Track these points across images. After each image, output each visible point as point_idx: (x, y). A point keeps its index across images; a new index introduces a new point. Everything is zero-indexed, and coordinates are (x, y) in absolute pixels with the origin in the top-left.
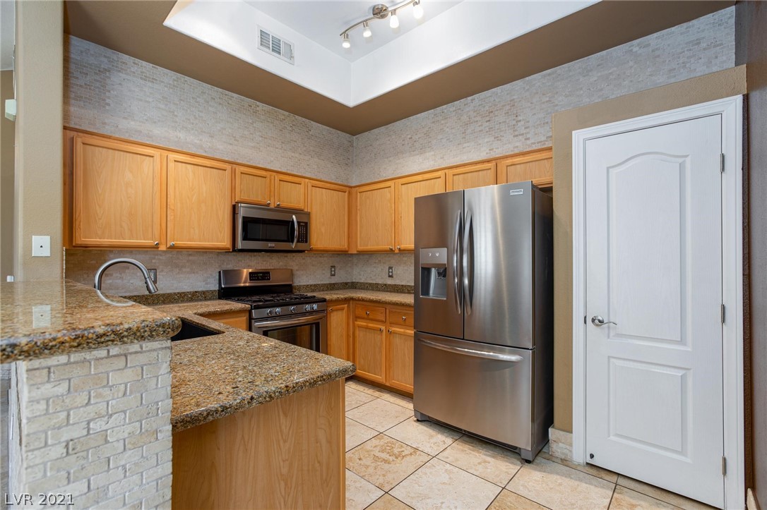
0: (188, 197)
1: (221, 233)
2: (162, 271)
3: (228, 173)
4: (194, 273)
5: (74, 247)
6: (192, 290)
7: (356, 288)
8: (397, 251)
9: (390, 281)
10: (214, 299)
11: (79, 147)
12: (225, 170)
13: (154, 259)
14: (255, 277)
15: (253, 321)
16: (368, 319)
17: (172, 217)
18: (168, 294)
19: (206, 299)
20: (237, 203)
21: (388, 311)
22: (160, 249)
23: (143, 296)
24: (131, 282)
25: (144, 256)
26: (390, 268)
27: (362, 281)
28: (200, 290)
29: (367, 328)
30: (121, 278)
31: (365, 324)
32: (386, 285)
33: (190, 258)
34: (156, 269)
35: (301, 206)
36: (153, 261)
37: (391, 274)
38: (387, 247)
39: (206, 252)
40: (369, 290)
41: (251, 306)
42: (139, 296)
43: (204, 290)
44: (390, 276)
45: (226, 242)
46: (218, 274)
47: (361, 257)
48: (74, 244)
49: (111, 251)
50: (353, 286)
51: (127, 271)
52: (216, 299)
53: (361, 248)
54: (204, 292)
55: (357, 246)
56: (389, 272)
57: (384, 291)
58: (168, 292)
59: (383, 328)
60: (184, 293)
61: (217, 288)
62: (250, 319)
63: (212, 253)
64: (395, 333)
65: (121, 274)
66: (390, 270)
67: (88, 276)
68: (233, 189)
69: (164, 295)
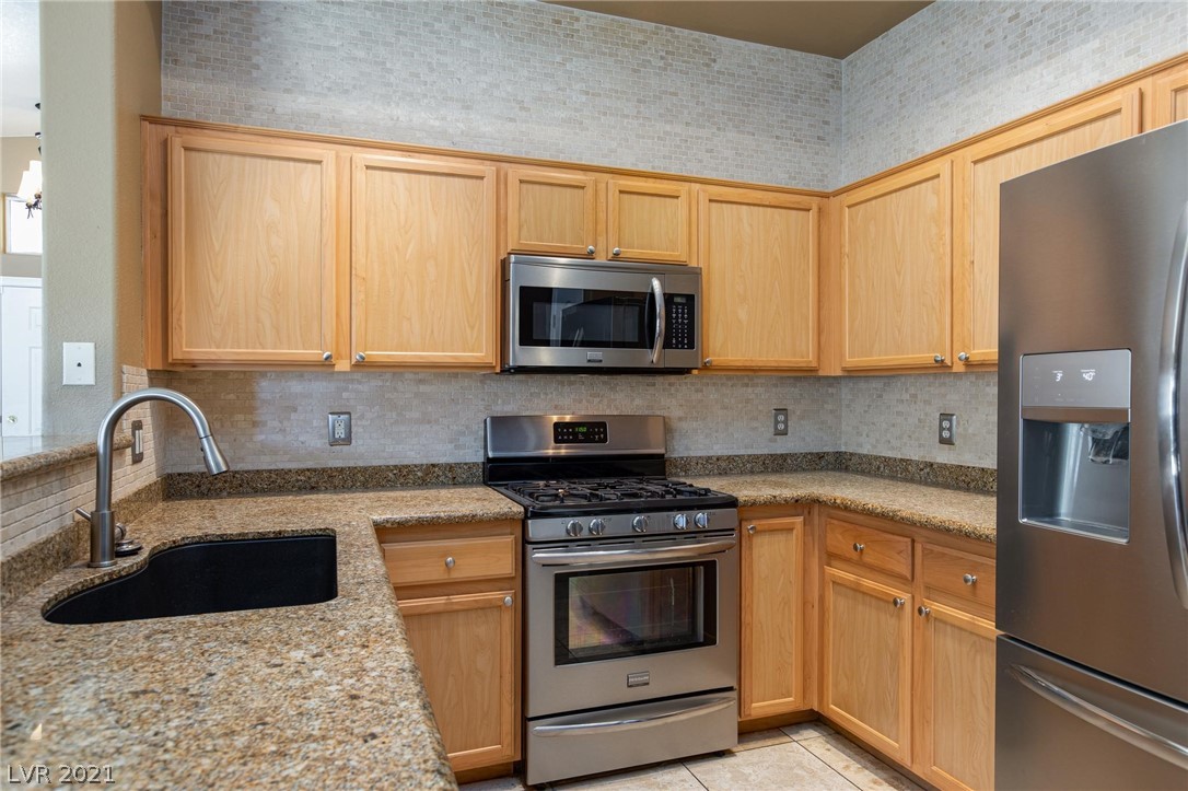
0: (397, 248)
1: (472, 328)
2: (362, 417)
3: (488, 185)
4: (429, 422)
5: (173, 365)
6: (425, 462)
7: (846, 469)
8: (959, 368)
9: (943, 456)
10: (472, 484)
11: (178, 157)
12: (482, 178)
13: (346, 390)
14: (568, 434)
15: (530, 547)
16: (858, 563)
17: (362, 296)
18: (374, 468)
19: (455, 483)
20: (509, 254)
21: (918, 548)
22: (337, 368)
23: (324, 470)
24: (301, 439)
25: (324, 384)
26: (946, 416)
27: (865, 451)
28: (443, 460)
29: (856, 590)
30: (283, 431)
31: (852, 577)
32: (932, 465)
33: (422, 388)
34: (349, 413)
35: (678, 254)
36: (345, 395)
37: (946, 434)
38: (927, 357)
39: (456, 375)
40: (882, 477)
41: (526, 509)
42: (315, 470)
43: (451, 460)
44: (943, 441)
45: (482, 350)
46: (482, 425)
47: (862, 385)
48: (170, 360)
49: (263, 375)
50: (840, 463)
51: (293, 416)
52: (477, 484)
53: (853, 360)
54: (451, 467)
55: (842, 356)
56: (941, 429)
57: (925, 482)
58: (376, 463)
59: (905, 597)
60: (407, 466)
61: (480, 459)
62: (525, 541)
63: (469, 376)
64: (940, 620)
65: (281, 422)
66: (946, 424)
67: (222, 426)
68: (500, 221)
69: (366, 469)
